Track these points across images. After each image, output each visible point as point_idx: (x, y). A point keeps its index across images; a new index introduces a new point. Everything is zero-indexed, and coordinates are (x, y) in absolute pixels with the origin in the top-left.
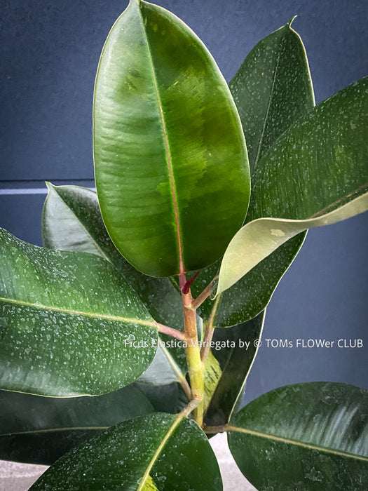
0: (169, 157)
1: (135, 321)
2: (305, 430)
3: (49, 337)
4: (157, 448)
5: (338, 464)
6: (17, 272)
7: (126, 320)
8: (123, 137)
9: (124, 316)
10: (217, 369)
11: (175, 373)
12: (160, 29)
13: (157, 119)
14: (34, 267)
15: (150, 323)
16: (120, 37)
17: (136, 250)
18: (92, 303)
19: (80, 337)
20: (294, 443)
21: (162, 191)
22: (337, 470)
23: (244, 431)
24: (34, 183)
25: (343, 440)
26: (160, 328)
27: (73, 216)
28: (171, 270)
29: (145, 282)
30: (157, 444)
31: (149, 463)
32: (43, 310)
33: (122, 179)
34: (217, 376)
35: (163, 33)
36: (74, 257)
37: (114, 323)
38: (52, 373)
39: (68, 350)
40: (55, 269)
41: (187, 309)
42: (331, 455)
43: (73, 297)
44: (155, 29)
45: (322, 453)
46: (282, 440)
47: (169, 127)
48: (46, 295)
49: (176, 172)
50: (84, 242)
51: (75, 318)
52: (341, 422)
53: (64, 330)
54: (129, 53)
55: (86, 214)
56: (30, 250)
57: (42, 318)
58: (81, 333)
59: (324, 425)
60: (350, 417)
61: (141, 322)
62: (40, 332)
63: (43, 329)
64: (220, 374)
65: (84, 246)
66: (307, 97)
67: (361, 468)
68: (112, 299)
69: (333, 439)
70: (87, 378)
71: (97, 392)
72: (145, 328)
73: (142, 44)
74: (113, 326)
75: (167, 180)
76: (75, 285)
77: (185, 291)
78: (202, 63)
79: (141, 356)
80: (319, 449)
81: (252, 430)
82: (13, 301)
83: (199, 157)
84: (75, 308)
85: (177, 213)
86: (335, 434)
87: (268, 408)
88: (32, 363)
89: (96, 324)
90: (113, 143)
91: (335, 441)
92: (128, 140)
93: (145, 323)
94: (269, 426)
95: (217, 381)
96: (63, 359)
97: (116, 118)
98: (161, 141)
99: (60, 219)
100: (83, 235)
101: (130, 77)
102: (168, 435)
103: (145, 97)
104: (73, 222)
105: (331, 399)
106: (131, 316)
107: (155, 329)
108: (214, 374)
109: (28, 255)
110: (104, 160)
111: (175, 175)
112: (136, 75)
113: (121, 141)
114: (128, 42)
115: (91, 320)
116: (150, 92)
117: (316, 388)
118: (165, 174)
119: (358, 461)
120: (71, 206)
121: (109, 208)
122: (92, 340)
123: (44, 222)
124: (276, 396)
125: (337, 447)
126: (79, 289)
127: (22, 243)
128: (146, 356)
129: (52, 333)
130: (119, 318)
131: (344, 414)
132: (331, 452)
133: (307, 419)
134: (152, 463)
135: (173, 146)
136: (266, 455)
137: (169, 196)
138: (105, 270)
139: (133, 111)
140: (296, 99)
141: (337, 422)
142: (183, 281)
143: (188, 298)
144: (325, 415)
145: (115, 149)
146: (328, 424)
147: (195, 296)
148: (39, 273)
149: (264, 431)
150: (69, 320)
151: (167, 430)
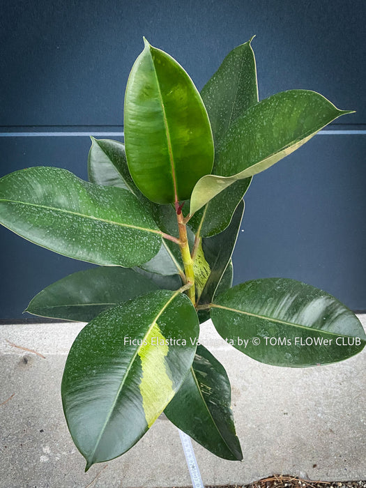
0: (168, 133)
1: (148, 230)
2: (261, 308)
3: (100, 235)
4: (161, 309)
5: (280, 328)
6: (81, 198)
7: (143, 229)
8: (141, 124)
9: (141, 227)
10: (208, 269)
11: (176, 268)
12: (162, 62)
13: (161, 111)
14: (90, 196)
15: (158, 232)
16: (140, 68)
17: (149, 187)
18: (123, 218)
19: (116, 236)
20: (253, 315)
21: (164, 153)
22: (278, 331)
23: (222, 307)
24: (76, 128)
25: (286, 314)
26: (164, 235)
27: (109, 160)
28: (171, 199)
29: (157, 207)
30: (161, 306)
31: (156, 316)
32: (96, 220)
33: (140, 147)
34: (207, 274)
35: (164, 65)
36: (111, 190)
37: (136, 230)
38: (102, 253)
39: (110, 242)
40: (101, 197)
41: (180, 224)
42: (277, 323)
43: (112, 214)
44: (159, 62)
45: (271, 321)
46: (245, 313)
47: (167, 117)
48: (97, 212)
49: (172, 142)
50: (116, 179)
51: (113, 225)
52: (286, 303)
53: (108, 232)
54: (144, 77)
55: (118, 159)
56: (86, 186)
57: (95, 224)
58: (117, 234)
59: (274, 305)
60: (292, 300)
61: (152, 231)
62: (95, 232)
63: (96, 230)
64: (209, 272)
65: (116, 181)
66: (254, 95)
67: (295, 331)
68: (134, 216)
69: (280, 313)
70: (121, 257)
71: (126, 266)
72: (154, 235)
73: (152, 70)
74: (135, 232)
75: (166, 146)
76: (113, 206)
77: (179, 213)
78: (185, 82)
79: (151, 250)
80: (269, 319)
81: (227, 307)
82: (79, 214)
83: (185, 134)
84: (112, 220)
85: (173, 166)
86: (282, 309)
87: (239, 293)
88: (91, 247)
89: (125, 230)
90: (135, 127)
91: (281, 314)
92: (143, 125)
93: (154, 231)
94: (238, 304)
95: (207, 277)
96: (107, 247)
97: (137, 114)
98: (163, 124)
99: (100, 162)
100: (116, 174)
101: (145, 90)
102: (169, 302)
103: (154, 100)
104: (109, 165)
105: (281, 289)
106: (146, 227)
107: (160, 235)
108: (205, 273)
109: (86, 188)
110: (130, 137)
111: (172, 143)
112: (148, 88)
113: (139, 126)
114: (144, 70)
115: (123, 228)
116: (157, 96)
117: (272, 281)
118: (166, 143)
119: (294, 327)
120: (107, 154)
121: (133, 164)
122: (123, 238)
123: (90, 164)
124: (245, 287)
125: (281, 319)
126: (116, 210)
127: (82, 181)
128: (154, 250)
129: (101, 233)
130: (138, 228)
131: (288, 298)
132: (276, 321)
133: (263, 300)
134: (158, 316)
135: (170, 127)
136: (234, 321)
137: (168, 155)
138: (130, 199)
139: (147, 108)
140: (248, 95)
141: (283, 304)
142: (177, 206)
143: (180, 217)
144: (275, 298)
145: (136, 131)
146: (277, 304)
147: (185, 216)
148: (92, 199)
149: (234, 308)
150: (110, 226)
151: (168, 300)
